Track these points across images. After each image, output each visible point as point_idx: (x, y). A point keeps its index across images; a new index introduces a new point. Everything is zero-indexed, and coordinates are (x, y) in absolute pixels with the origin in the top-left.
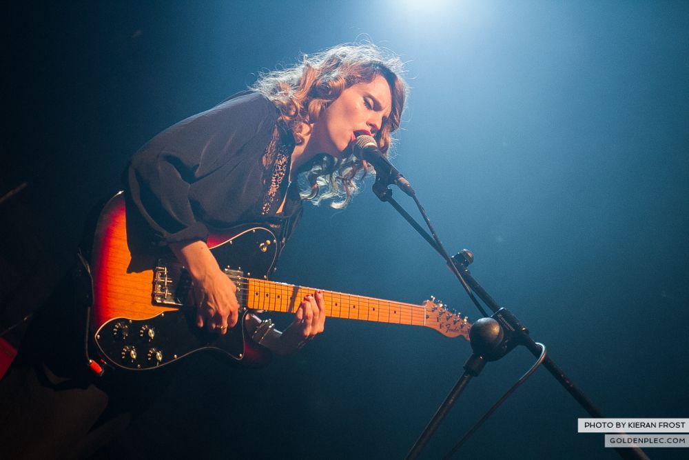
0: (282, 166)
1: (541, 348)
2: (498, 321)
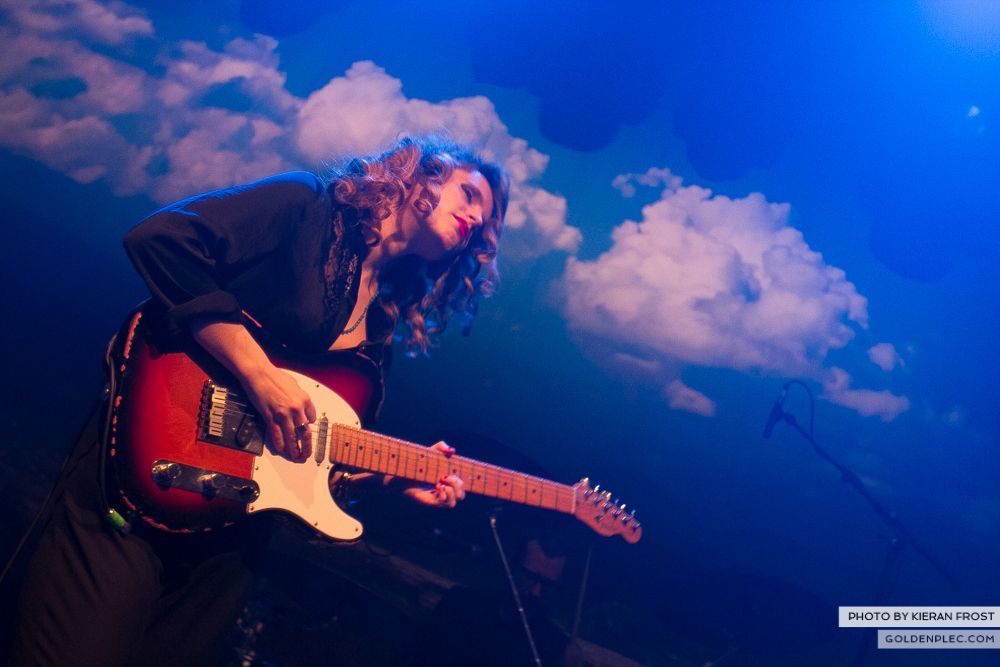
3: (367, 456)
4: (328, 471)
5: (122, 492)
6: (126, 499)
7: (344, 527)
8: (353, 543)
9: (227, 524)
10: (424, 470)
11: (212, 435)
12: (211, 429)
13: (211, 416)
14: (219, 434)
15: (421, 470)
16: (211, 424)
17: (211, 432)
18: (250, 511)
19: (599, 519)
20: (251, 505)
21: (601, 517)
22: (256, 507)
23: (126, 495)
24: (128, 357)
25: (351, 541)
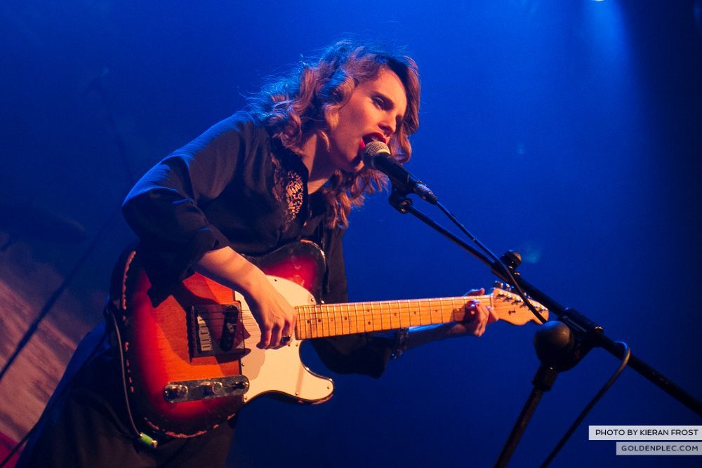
0: (297, 194)
1: (622, 346)
2: (565, 323)
3: (325, 326)
4: (298, 348)
5: (146, 419)
6: (150, 423)
7: (317, 389)
8: (328, 399)
9: (229, 417)
10: (371, 322)
11: (204, 352)
12: (202, 346)
13: (200, 336)
14: (209, 349)
15: (369, 323)
16: (202, 342)
17: (203, 349)
18: (245, 401)
19: (512, 314)
20: (245, 396)
21: (514, 312)
22: (248, 396)
23: (149, 420)
24: (125, 308)
25: (325, 398)
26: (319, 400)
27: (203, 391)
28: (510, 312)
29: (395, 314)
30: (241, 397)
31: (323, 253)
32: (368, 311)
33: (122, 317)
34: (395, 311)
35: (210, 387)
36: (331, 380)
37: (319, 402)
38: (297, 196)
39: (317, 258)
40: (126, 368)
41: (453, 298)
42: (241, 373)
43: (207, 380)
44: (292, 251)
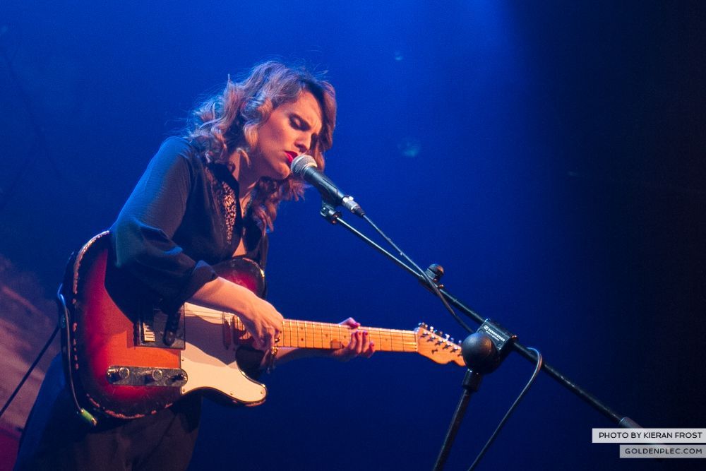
7: (251, 392)
11: (147, 342)
12: (145, 336)
13: (144, 326)
14: (153, 340)
16: (145, 333)
18: (183, 393)
19: (435, 352)
20: (183, 388)
21: (437, 350)
22: (186, 389)
23: (91, 397)
24: (76, 292)
25: (258, 402)
26: (253, 402)
27: (144, 379)
28: (433, 351)
29: (327, 335)
30: (178, 389)
31: (262, 272)
32: (302, 328)
33: (72, 300)
34: (326, 332)
35: (150, 375)
36: (264, 386)
37: (252, 405)
38: (230, 209)
39: (257, 276)
40: (73, 347)
41: (381, 329)
42: (180, 367)
43: (148, 369)
44: (233, 265)
